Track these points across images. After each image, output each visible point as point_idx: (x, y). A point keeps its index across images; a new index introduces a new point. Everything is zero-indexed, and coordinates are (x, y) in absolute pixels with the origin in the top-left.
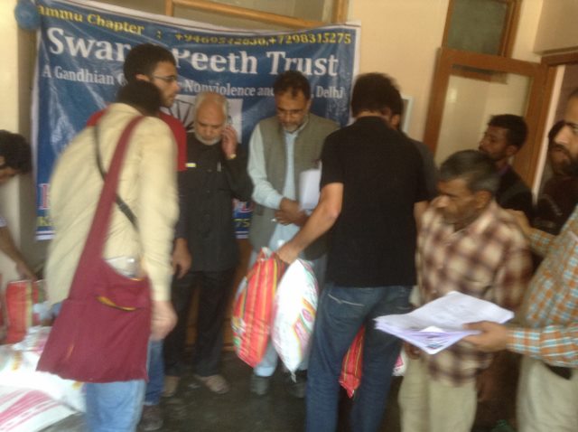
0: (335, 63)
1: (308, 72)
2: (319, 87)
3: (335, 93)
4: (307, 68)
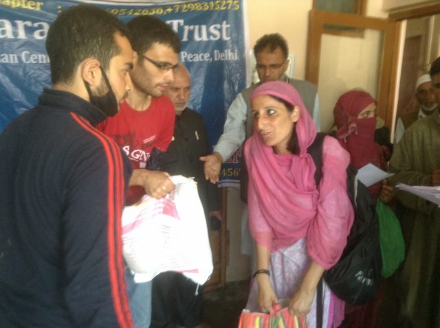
0: (227, 29)
1: (205, 38)
2: (216, 51)
3: (230, 55)
4: (203, 35)
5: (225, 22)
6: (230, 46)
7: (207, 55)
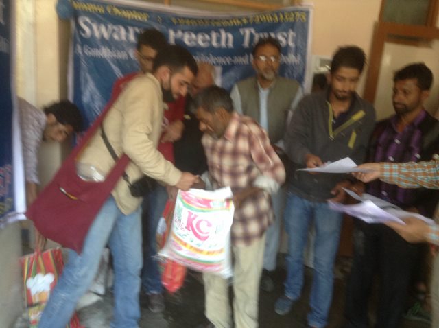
0: (293, 37)
5: (291, 31)
6: (294, 51)
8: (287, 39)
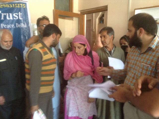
0: (21, 15)
1: (11, 18)
2: (16, 24)
3: (23, 25)
4: (10, 17)
5: (20, 12)
6: (23, 22)
7: (13, 26)
8: (18, 16)
